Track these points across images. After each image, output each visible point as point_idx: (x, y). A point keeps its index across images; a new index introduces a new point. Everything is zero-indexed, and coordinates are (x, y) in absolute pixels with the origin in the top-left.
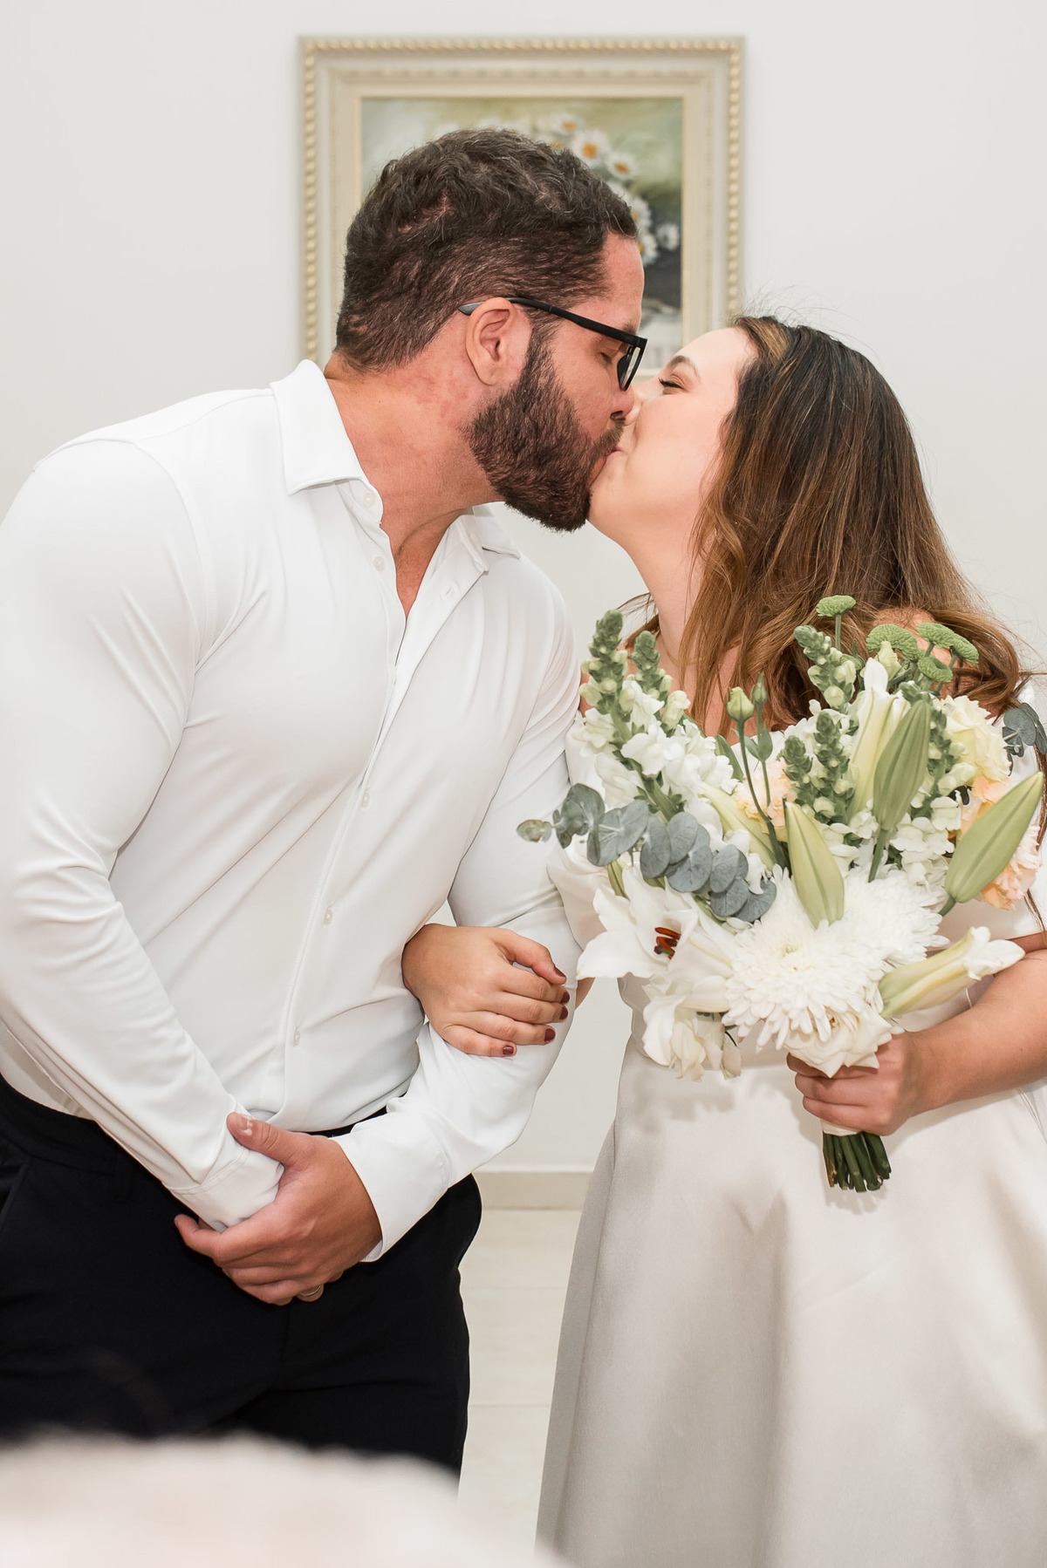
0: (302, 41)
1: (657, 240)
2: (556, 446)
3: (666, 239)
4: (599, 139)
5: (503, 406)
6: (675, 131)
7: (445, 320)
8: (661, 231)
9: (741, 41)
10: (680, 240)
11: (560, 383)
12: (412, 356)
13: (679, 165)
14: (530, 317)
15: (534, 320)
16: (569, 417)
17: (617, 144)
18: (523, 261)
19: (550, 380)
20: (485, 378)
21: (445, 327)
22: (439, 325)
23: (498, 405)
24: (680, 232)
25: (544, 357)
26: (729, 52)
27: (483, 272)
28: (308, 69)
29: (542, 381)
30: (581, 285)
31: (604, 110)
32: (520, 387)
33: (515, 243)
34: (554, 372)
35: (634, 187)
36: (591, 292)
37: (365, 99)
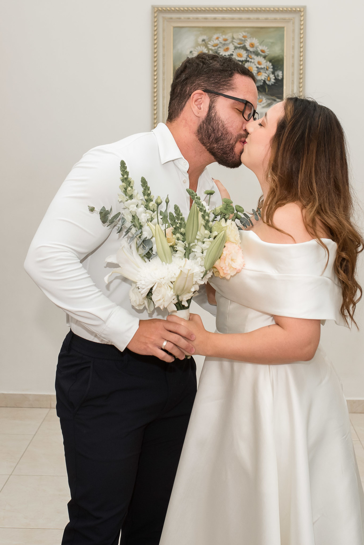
0: (153, 7)
1: (275, 76)
2: (221, 136)
3: (278, 76)
4: (255, 41)
5: (203, 123)
6: (282, 38)
7: (187, 101)
8: (276, 73)
9: (305, 8)
10: (283, 76)
11: (218, 115)
12: (180, 113)
13: (283, 51)
14: (209, 96)
15: (210, 97)
16: (223, 126)
17: (261, 43)
18: (206, 81)
19: (215, 115)
20: (196, 114)
21: (187, 103)
22: (186, 103)
23: (202, 124)
24: (283, 73)
25: (213, 107)
26: (300, 11)
27: (195, 85)
28: (155, 17)
29: (213, 114)
30: (225, 87)
31: (257, 31)
32: (207, 117)
33: (204, 77)
34: (216, 112)
35: (267, 58)
36: (229, 89)
37: (174, 27)
